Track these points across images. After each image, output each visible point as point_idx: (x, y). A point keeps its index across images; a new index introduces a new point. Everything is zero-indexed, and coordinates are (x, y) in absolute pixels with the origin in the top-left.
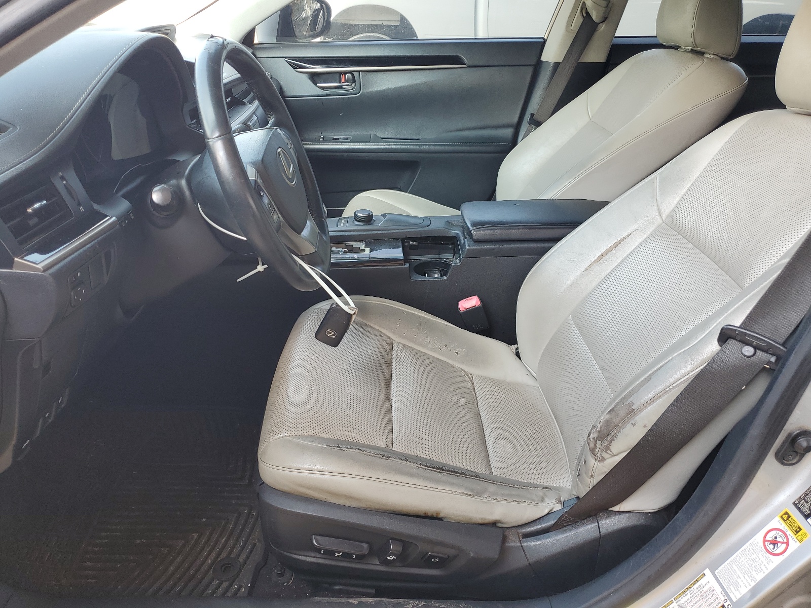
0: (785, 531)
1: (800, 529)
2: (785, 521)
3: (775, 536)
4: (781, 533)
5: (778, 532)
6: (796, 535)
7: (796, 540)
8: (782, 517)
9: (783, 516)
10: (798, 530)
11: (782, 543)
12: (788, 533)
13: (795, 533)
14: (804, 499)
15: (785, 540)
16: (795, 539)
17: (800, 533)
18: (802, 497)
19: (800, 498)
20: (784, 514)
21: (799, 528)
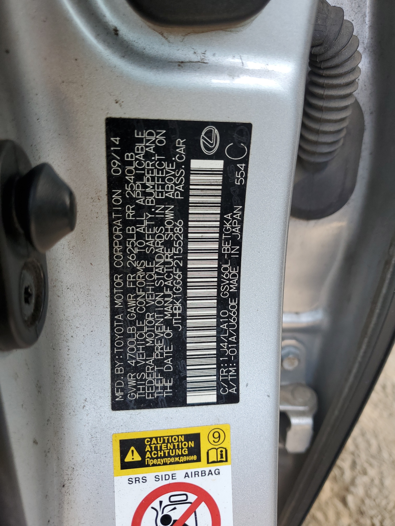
0: (171, 481)
1: (196, 438)
2: (141, 464)
3: (160, 516)
4: (165, 498)
5: (155, 503)
6: (199, 460)
7: (213, 467)
8: (125, 466)
9: (128, 458)
10: (192, 444)
11: (192, 510)
12: (180, 478)
13: (195, 457)
14: (128, 369)
15: (192, 498)
16: (207, 469)
17: (205, 446)
18: (119, 371)
19: (114, 377)
20: (123, 454)
21: (188, 437)
